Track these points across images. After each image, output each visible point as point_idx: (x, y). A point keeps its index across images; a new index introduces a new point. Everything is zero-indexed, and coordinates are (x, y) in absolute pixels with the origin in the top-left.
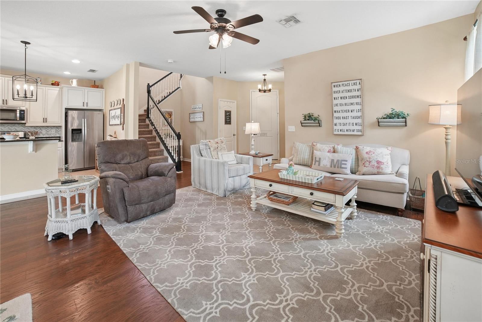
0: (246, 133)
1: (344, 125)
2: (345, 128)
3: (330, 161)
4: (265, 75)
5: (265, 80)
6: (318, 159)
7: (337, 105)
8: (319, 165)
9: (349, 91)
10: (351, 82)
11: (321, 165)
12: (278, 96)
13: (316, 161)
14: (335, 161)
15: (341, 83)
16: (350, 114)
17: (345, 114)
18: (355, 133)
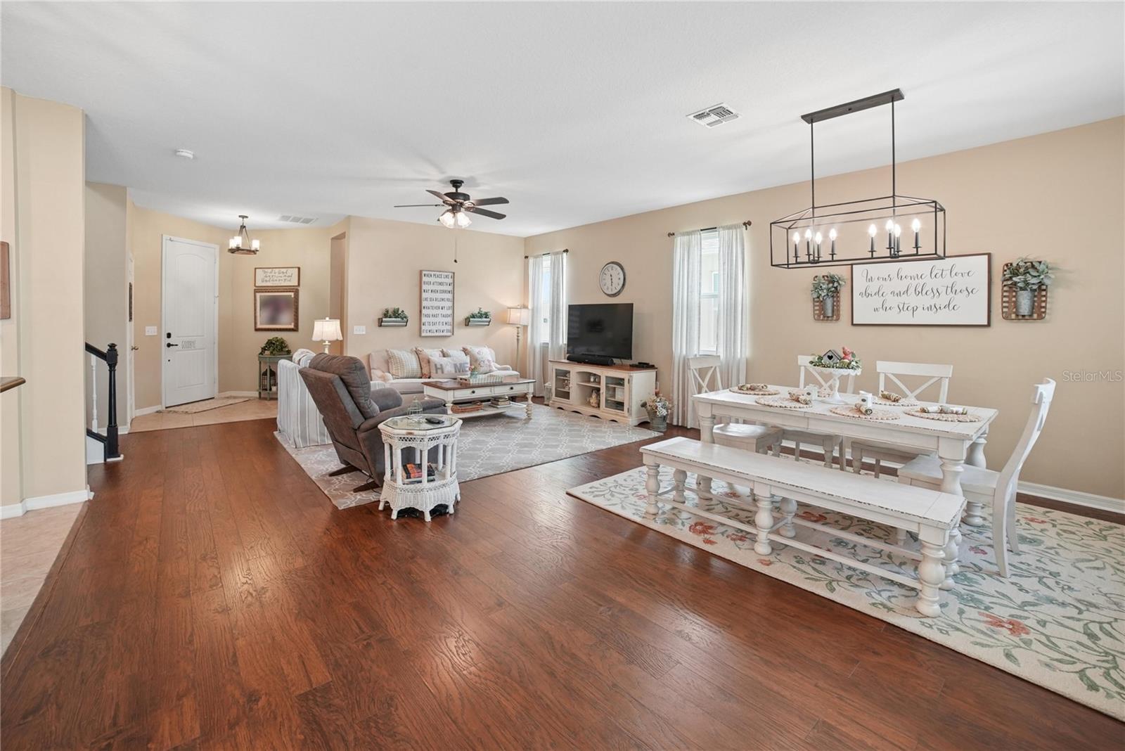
0: (314, 338)
1: (434, 324)
2: (434, 328)
3: (453, 366)
4: (243, 217)
5: (243, 227)
6: (439, 366)
7: (426, 299)
8: (443, 372)
9: (441, 284)
10: (443, 273)
11: (445, 371)
12: (218, 259)
13: (437, 369)
14: (459, 366)
15: (433, 273)
16: (440, 312)
17: (435, 312)
18: (445, 334)
